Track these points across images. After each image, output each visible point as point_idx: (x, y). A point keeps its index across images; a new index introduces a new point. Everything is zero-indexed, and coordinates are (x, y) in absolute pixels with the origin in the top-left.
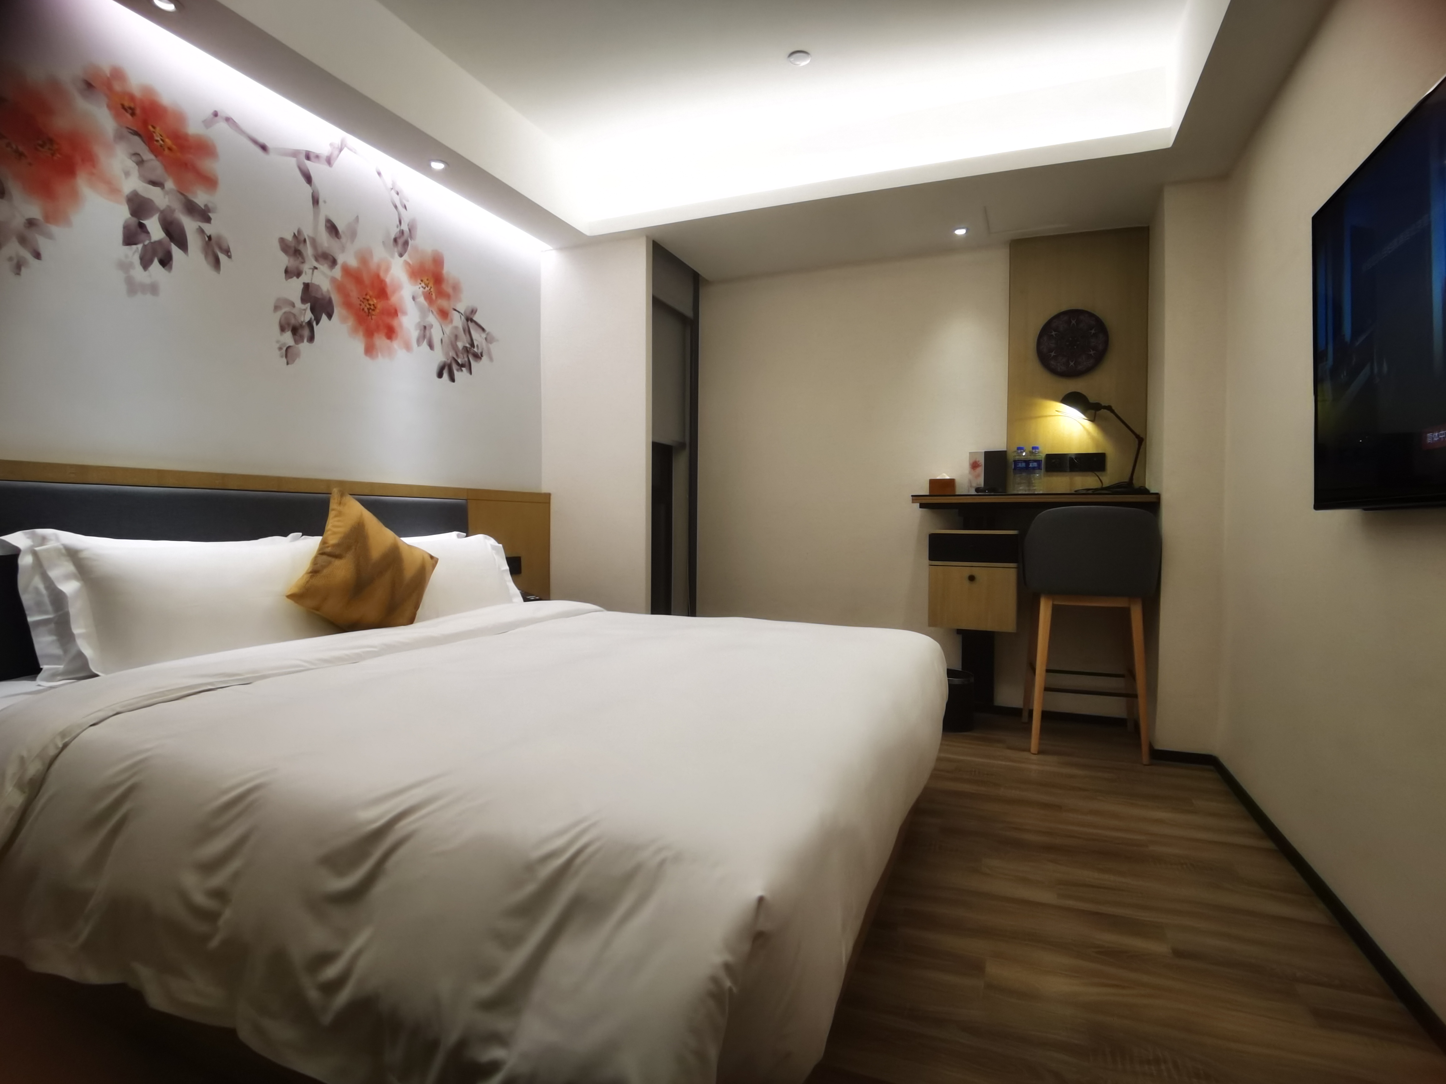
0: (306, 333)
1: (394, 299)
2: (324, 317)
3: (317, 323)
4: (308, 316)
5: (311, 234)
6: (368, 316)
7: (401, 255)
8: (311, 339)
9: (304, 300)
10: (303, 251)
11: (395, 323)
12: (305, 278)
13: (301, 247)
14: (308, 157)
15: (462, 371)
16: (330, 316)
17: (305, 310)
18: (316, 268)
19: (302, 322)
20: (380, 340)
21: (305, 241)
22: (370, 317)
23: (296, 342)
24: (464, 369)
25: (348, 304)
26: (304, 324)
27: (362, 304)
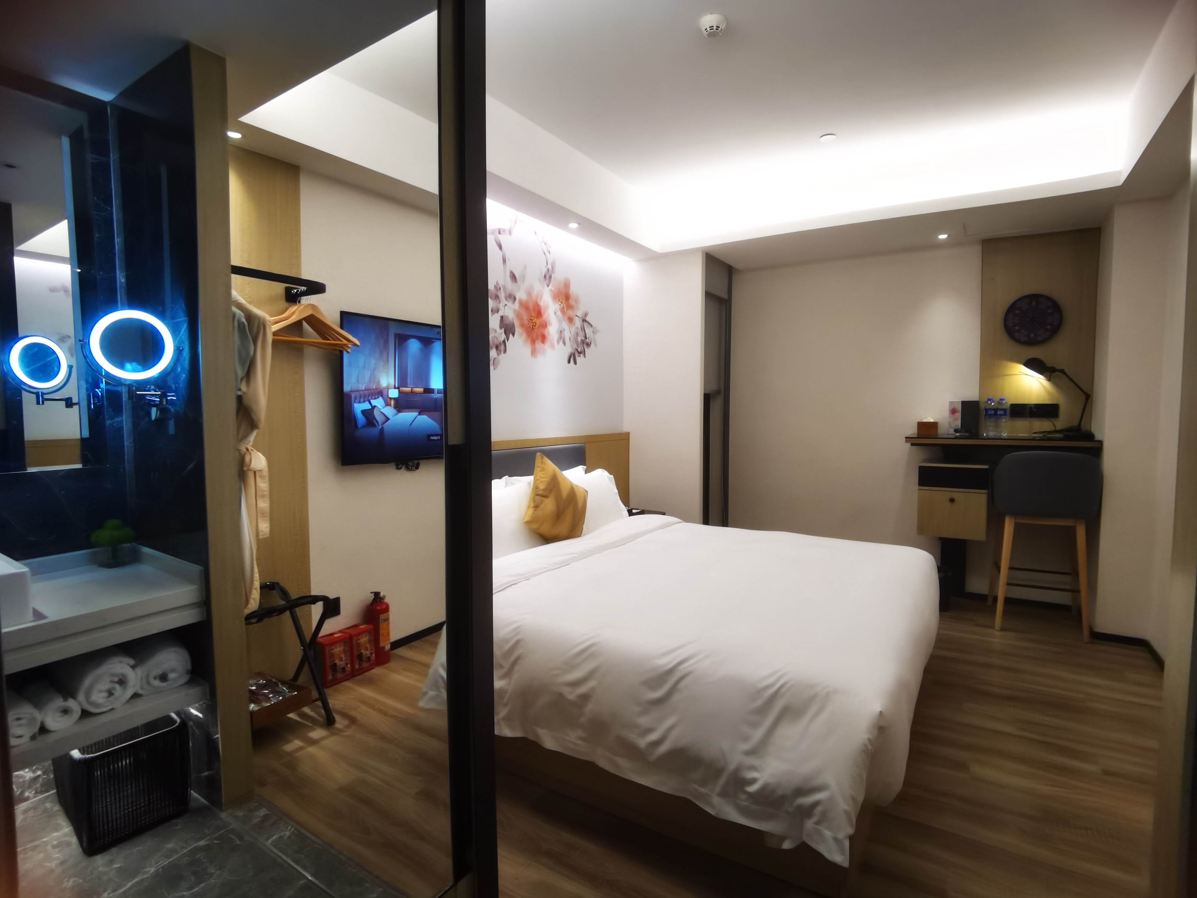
0: (502, 348)
1: (545, 316)
2: (511, 336)
3: (508, 341)
4: (504, 336)
5: (503, 284)
6: (532, 330)
7: (548, 286)
8: (505, 351)
9: (501, 328)
10: (499, 295)
11: (546, 332)
12: (501, 313)
13: (498, 293)
14: (500, 233)
15: (580, 356)
16: (513, 335)
17: (502, 333)
18: (506, 305)
19: (500, 341)
20: (539, 345)
21: (500, 288)
22: (533, 331)
23: (498, 355)
24: (581, 355)
25: (522, 325)
26: (501, 342)
27: (529, 323)
